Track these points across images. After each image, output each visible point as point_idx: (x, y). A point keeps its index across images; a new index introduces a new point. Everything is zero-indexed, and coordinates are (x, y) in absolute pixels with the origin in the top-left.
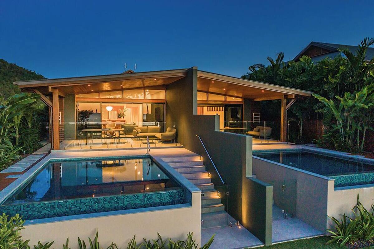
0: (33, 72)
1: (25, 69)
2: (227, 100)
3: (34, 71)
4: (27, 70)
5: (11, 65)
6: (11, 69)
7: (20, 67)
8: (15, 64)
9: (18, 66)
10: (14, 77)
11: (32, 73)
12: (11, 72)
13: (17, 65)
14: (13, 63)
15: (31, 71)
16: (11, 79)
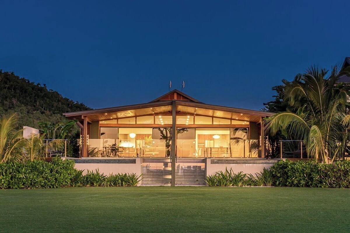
0: (43, 86)
1: (29, 82)
2: (232, 124)
3: (45, 85)
4: (33, 83)
5: (6, 74)
6: (6, 83)
7: (21, 79)
8: (12, 73)
9: (18, 77)
10: (11, 99)
11: (41, 90)
12: (5, 88)
13: (15, 75)
14: (10, 71)
15: (39, 84)
16: (5, 102)
